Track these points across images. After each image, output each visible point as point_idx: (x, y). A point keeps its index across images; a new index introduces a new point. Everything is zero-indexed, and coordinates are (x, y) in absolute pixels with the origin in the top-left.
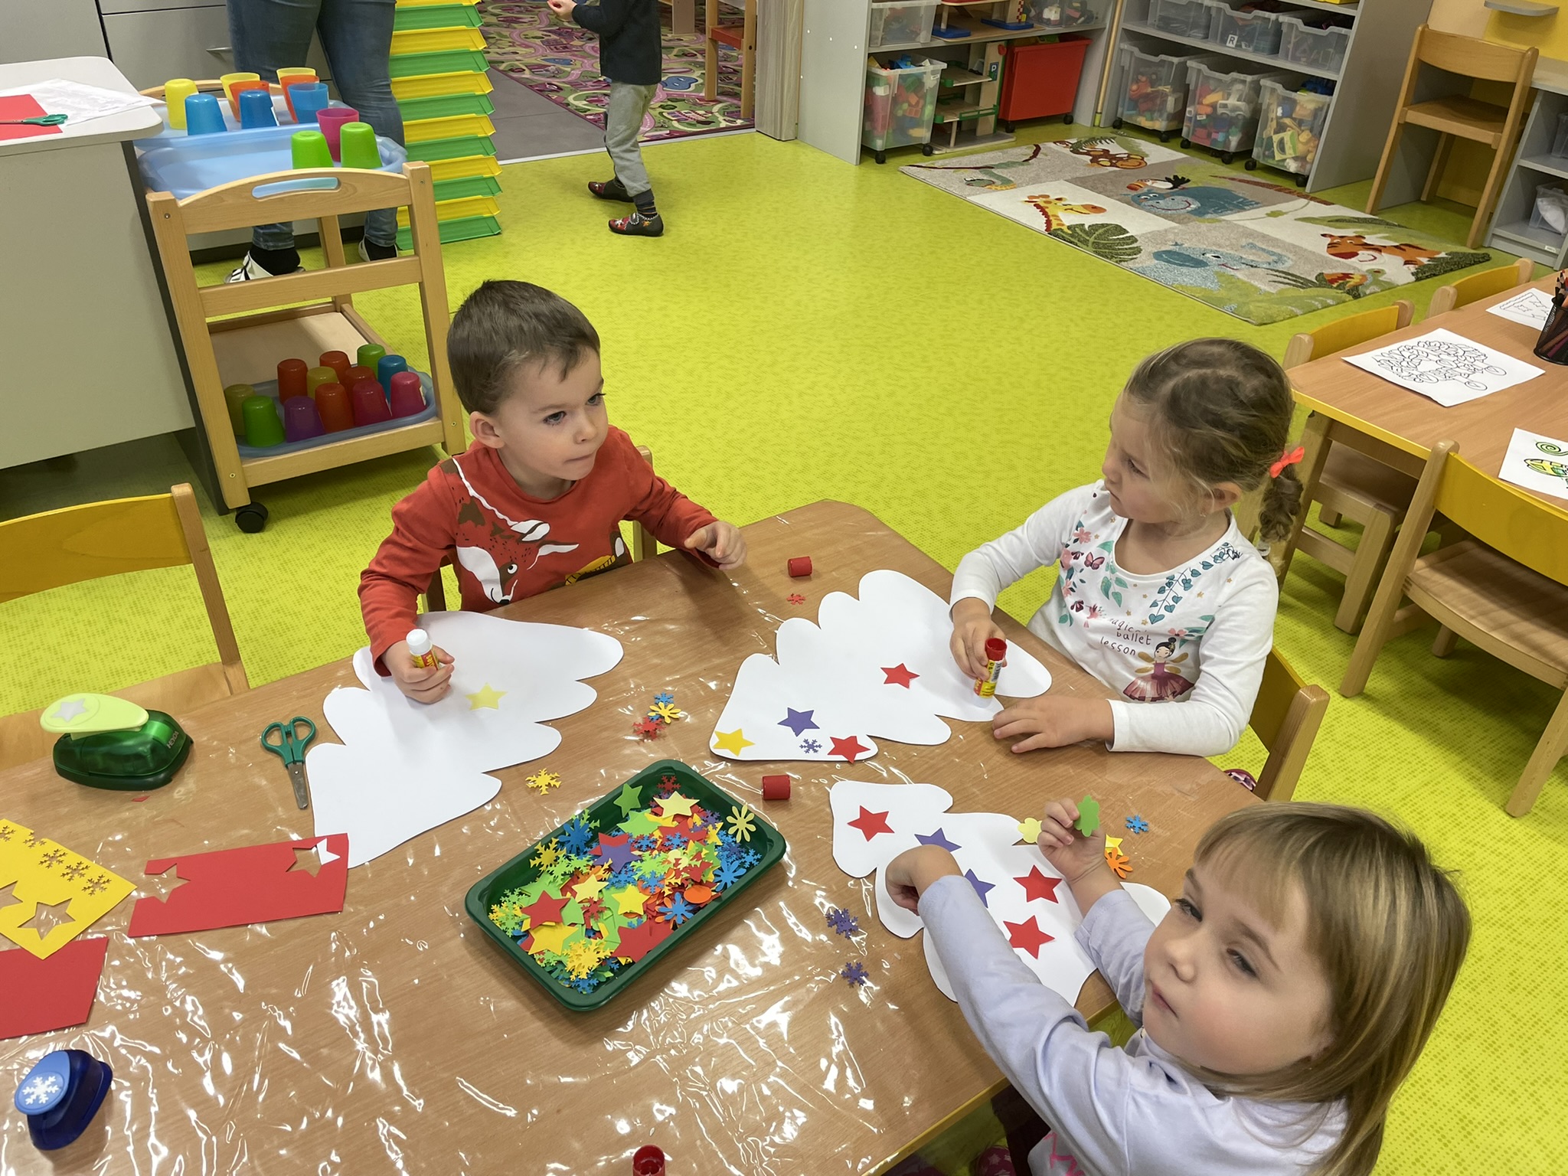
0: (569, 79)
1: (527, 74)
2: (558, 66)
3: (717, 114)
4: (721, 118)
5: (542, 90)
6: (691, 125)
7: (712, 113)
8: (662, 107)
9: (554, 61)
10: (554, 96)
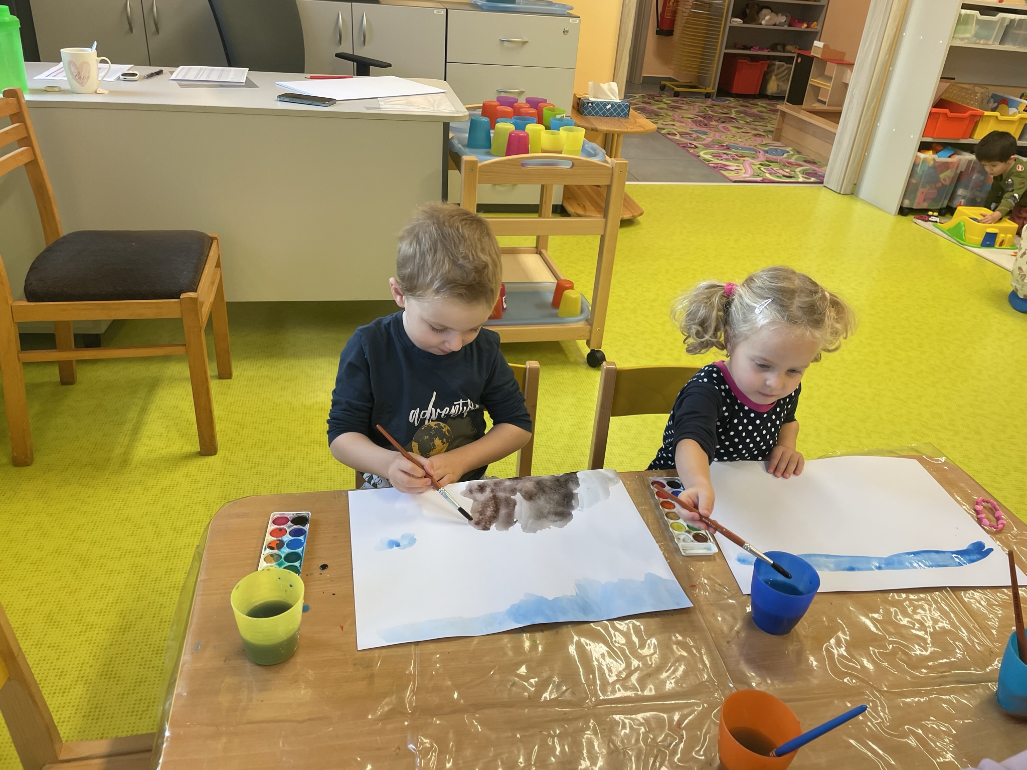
0: (704, 142)
1: (678, 137)
2: (698, 134)
3: (798, 173)
4: (800, 176)
5: (685, 146)
6: (778, 177)
7: (795, 172)
8: (761, 164)
9: (696, 131)
10: (691, 151)
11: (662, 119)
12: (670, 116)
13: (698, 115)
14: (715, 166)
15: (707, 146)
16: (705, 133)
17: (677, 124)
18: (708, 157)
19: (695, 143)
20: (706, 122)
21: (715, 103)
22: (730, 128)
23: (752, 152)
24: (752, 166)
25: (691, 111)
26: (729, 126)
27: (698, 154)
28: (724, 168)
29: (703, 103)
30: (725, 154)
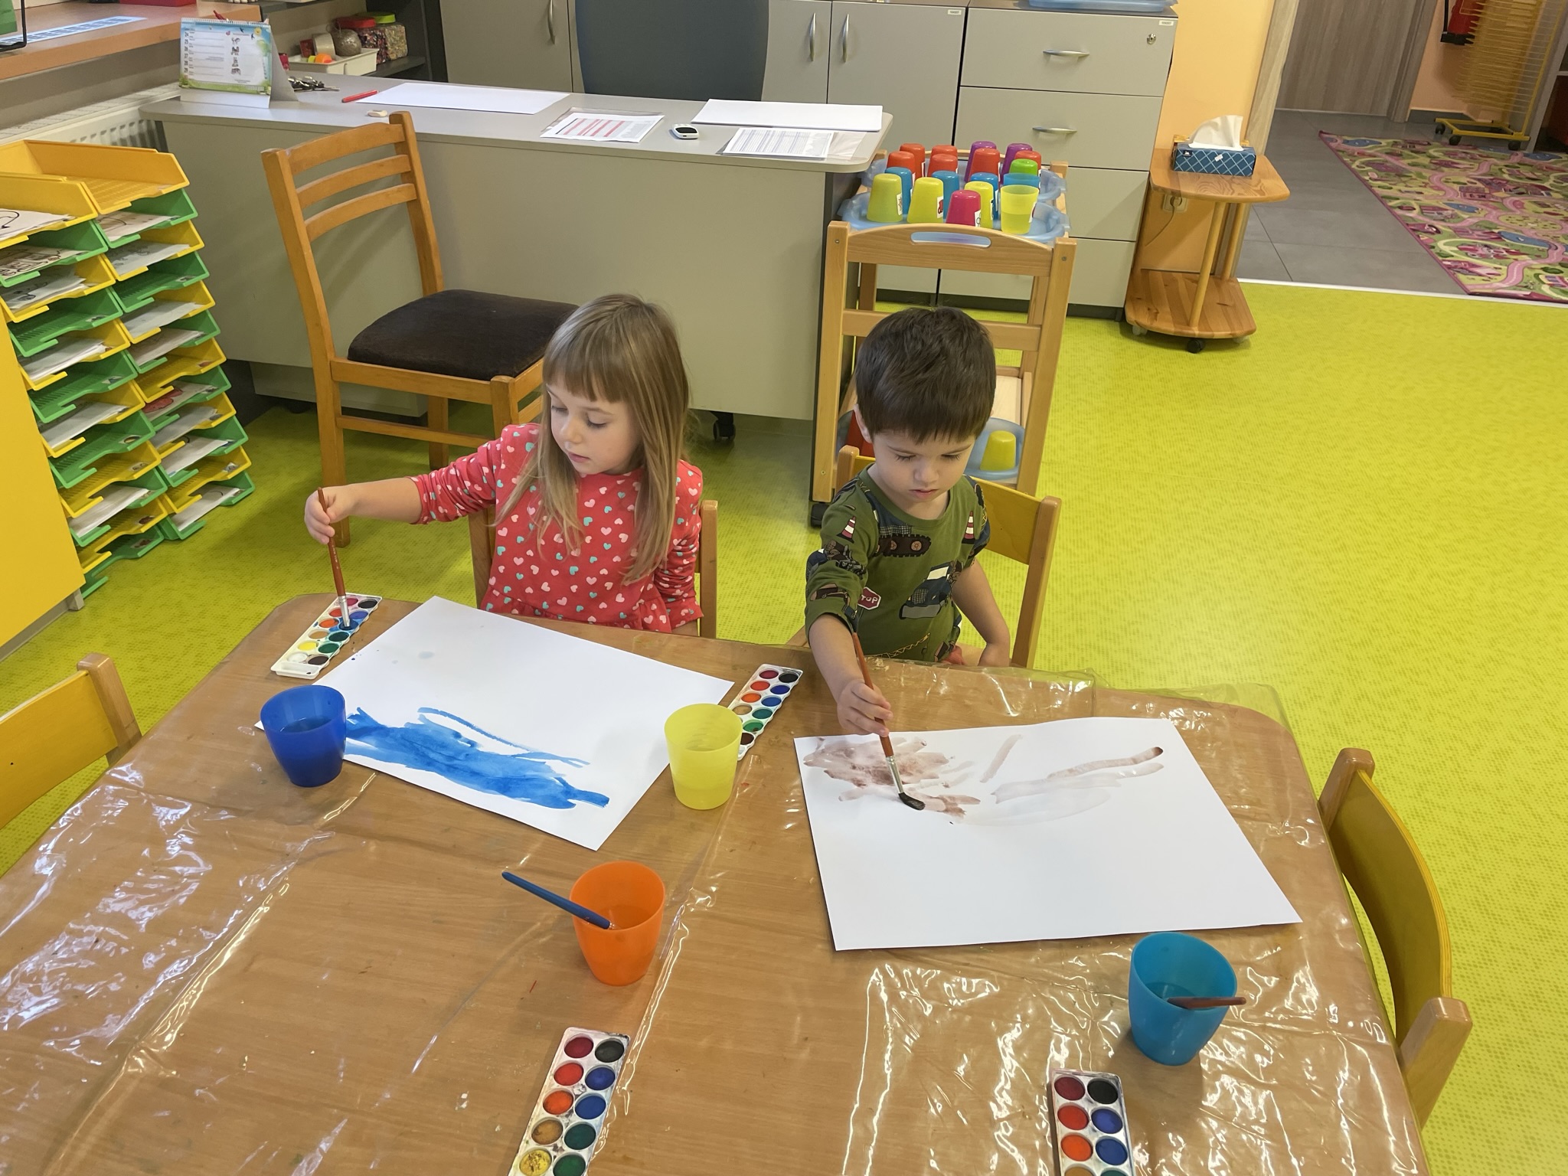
0: (1458, 225)
1: (1414, 214)
2: (1456, 211)
5: (1416, 229)
6: (1563, 292)
8: (1545, 269)
9: (1458, 207)
10: (1424, 237)
11: (1404, 182)
12: (1424, 178)
13: (1479, 180)
14: (1453, 265)
15: (1459, 232)
16: (1471, 210)
17: (1427, 191)
18: (1447, 249)
19: (1440, 226)
20: (1487, 191)
21: (1528, 160)
22: (1527, 204)
23: (1541, 248)
24: (1526, 270)
25: (1469, 171)
26: (1527, 201)
27: (1433, 244)
28: (1469, 269)
29: (1503, 159)
30: (1486, 246)
